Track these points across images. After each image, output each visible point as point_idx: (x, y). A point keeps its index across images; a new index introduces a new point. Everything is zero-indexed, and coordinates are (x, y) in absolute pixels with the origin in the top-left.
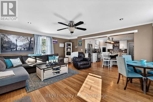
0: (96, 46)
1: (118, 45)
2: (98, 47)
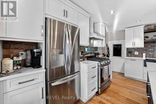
2: (102, 40)
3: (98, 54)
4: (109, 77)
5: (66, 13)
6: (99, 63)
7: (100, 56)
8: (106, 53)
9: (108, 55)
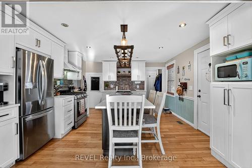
0: (71, 68)
1: (127, 73)
2: (78, 72)
3: (73, 88)
4: (86, 110)
5: (38, 42)
6: (76, 97)
7: (76, 90)
8: (83, 87)
9: (85, 89)
